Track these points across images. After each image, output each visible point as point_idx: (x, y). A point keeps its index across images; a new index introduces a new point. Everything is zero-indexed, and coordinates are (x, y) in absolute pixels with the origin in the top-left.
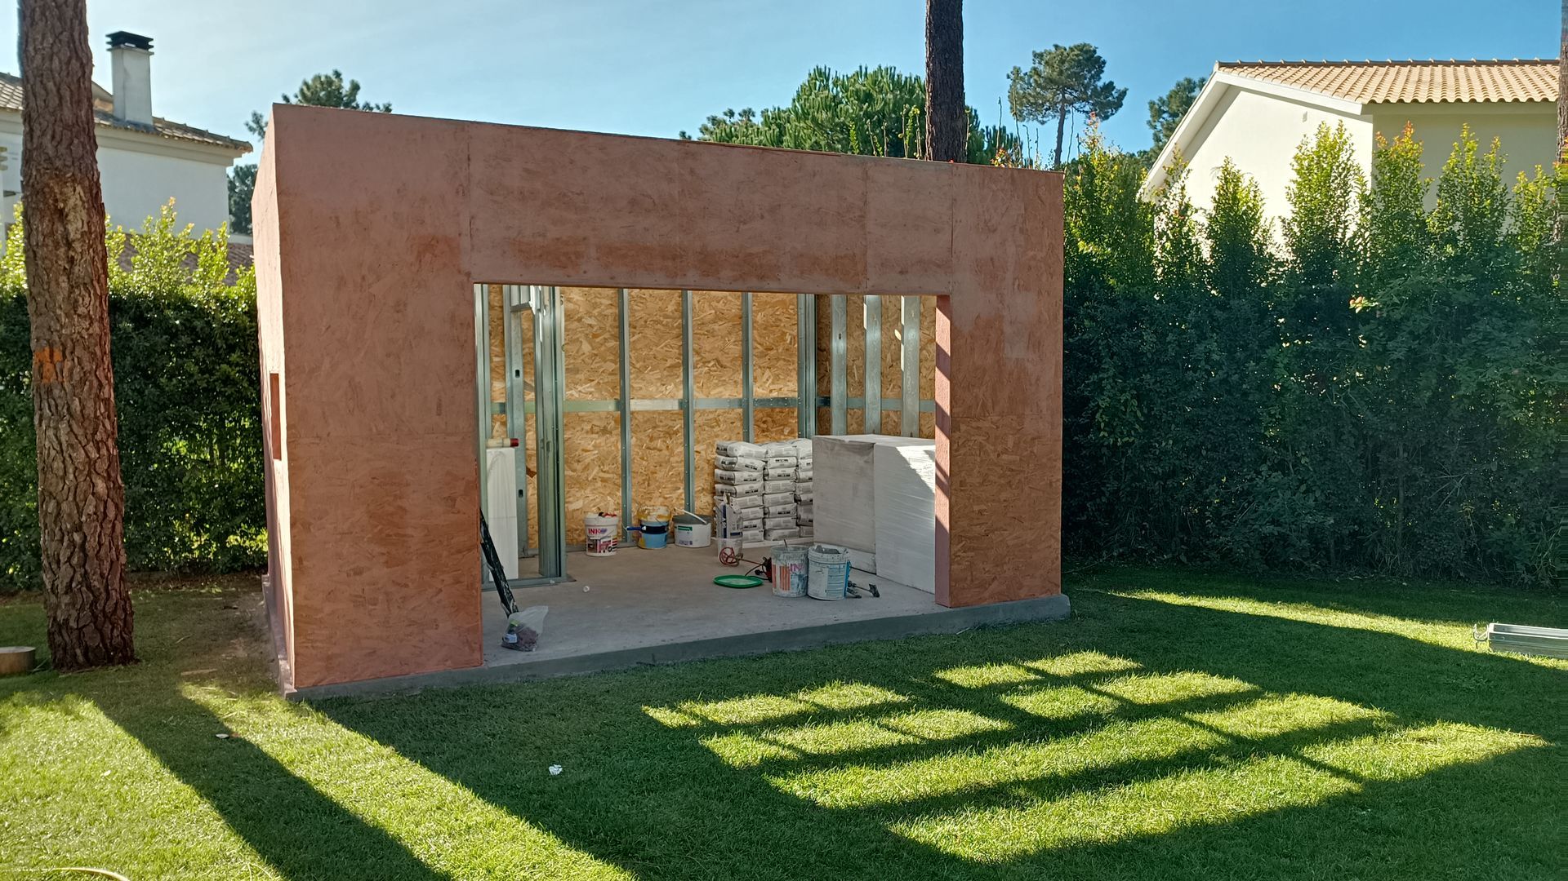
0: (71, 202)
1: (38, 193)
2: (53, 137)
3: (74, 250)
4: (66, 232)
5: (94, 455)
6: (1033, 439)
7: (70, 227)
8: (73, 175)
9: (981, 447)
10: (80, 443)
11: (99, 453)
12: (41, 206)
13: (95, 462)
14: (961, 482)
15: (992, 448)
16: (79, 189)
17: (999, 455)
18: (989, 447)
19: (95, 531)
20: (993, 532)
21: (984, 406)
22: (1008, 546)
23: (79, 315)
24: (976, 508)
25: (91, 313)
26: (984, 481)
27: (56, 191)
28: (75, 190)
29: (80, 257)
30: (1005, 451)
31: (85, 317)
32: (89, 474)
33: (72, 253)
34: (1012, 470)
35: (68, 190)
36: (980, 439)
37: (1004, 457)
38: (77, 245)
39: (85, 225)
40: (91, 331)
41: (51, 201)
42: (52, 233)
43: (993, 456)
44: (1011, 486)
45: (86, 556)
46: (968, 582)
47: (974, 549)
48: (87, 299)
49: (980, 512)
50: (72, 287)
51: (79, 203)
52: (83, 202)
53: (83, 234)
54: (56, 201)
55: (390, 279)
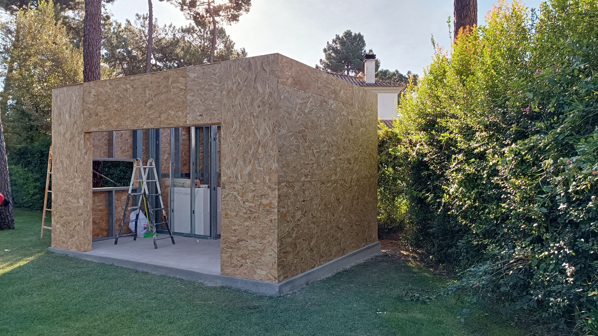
6: (261, 196)
9: (236, 197)
14: (226, 214)
15: (241, 198)
17: (244, 202)
18: (239, 198)
20: (241, 241)
21: (237, 177)
22: (248, 250)
24: (233, 228)
26: (237, 214)
30: (247, 201)
34: (251, 211)
36: (235, 193)
37: (247, 203)
43: (241, 203)
44: (250, 219)
46: (229, 264)
47: (231, 248)
49: (235, 230)
55: (69, 133)
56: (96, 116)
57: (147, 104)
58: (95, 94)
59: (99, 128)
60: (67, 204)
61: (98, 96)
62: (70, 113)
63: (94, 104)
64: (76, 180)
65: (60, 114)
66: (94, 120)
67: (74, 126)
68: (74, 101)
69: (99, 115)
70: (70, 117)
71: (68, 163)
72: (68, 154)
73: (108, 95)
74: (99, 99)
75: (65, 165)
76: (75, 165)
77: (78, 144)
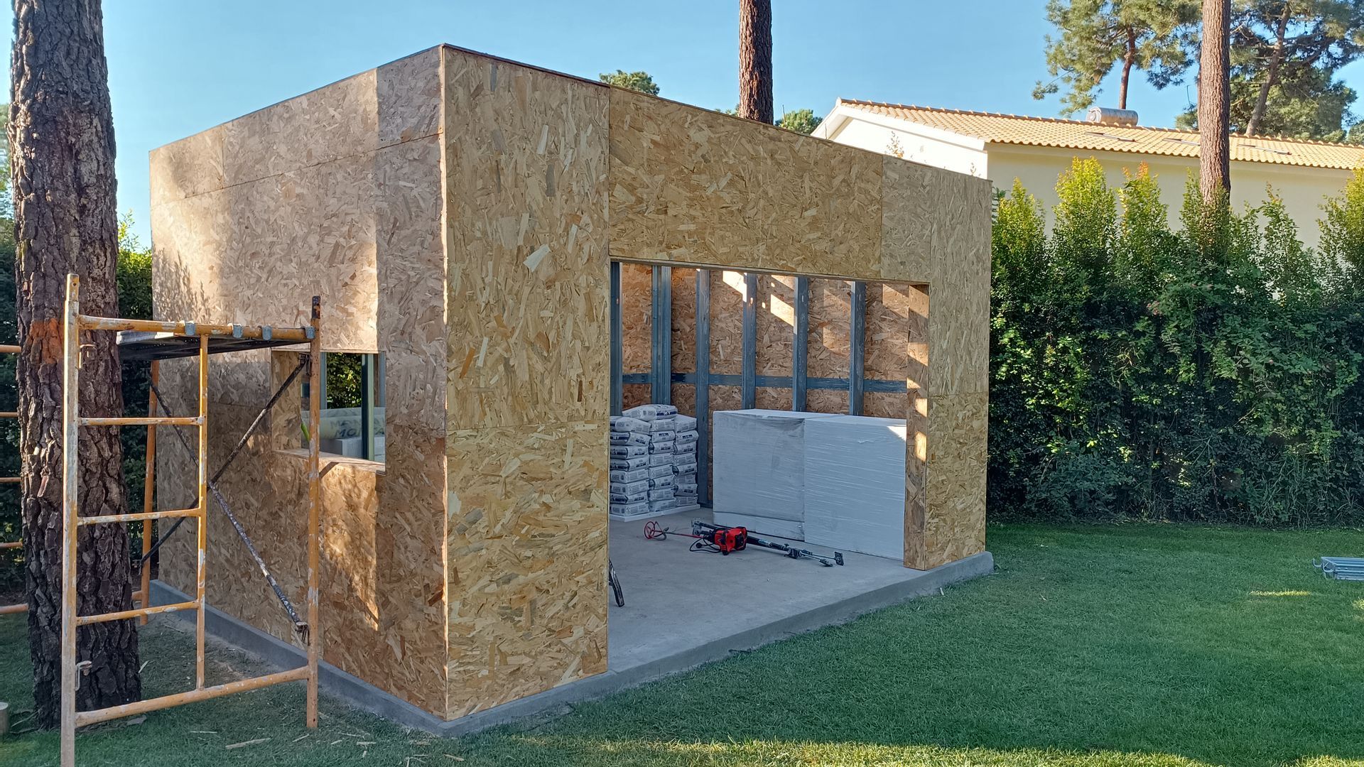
0: (86, 138)
1: (47, 121)
2: (68, 54)
3: (88, 197)
4: (77, 176)
5: (107, 454)
7: (84, 169)
8: (91, 103)
9: (943, 423)
10: (93, 438)
11: (111, 451)
12: (51, 138)
13: (108, 462)
14: (932, 455)
15: (950, 424)
16: (96, 121)
17: (953, 430)
19: (109, 550)
20: (949, 499)
21: (946, 386)
22: (957, 511)
23: (93, 279)
24: (940, 478)
25: (107, 276)
26: (945, 453)
27: (71, 121)
28: (91, 123)
29: (93, 206)
30: (957, 426)
31: (100, 281)
32: (102, 478)
33: (84, 201)
34: (961, 443)
35: (83, 121)
36: (943, 416)
37: (956, 431)
38: (92, 192)
39: (102, 167)
40: (107, 300)
41: (63, 134)
42: (62, 175)
43: (950, 431)
44: (960, 457)
45: (98, 581)
46: (935, 546)
47: (938, 516)
48: (102, 259)
49: (943, 482)
50: (85, 242)
51: (95, 139)
52: (100, 138)
53: (99, 177)
54: (68, 134)
55: (542, 252)
56: (658, 212)
57: (806, 214)
58: (657, 138)
59: (670, 255)
60: (538, 523)
61: (667, 148)
62: (548, 176)
63: (651, 173)
64: (579, 427)
65: (498, 170)
66: (651, 224)
67: (567, 230)
68: (570, 137)
69: (671, 212)
70: (550, 192)
71: (539, 367)
72: (539, 335)
73: (703, 156)
74: (673, 161)
75: (523, 375)
76: (573, 374)
77: (588, 298)
